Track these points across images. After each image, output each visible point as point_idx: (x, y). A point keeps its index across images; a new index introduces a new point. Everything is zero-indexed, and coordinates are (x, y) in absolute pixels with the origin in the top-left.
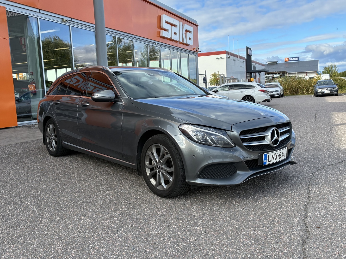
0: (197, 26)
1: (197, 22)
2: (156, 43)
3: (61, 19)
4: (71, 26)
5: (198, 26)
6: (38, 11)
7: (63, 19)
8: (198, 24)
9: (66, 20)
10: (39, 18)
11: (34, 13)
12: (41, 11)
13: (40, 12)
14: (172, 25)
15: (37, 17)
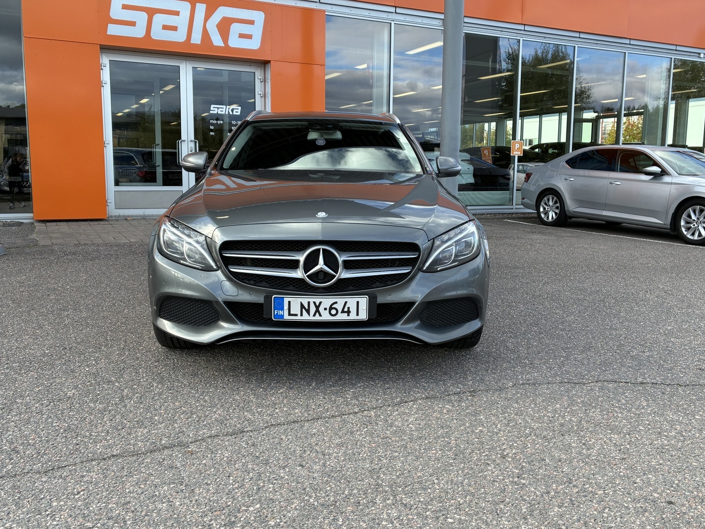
2: (700, 54)
3: (439, 21)
6: (393, 10)
10: (393, 23)
11: (384, 15)
12: (398, 10)
13: (396, 13)
15: (390, 22)
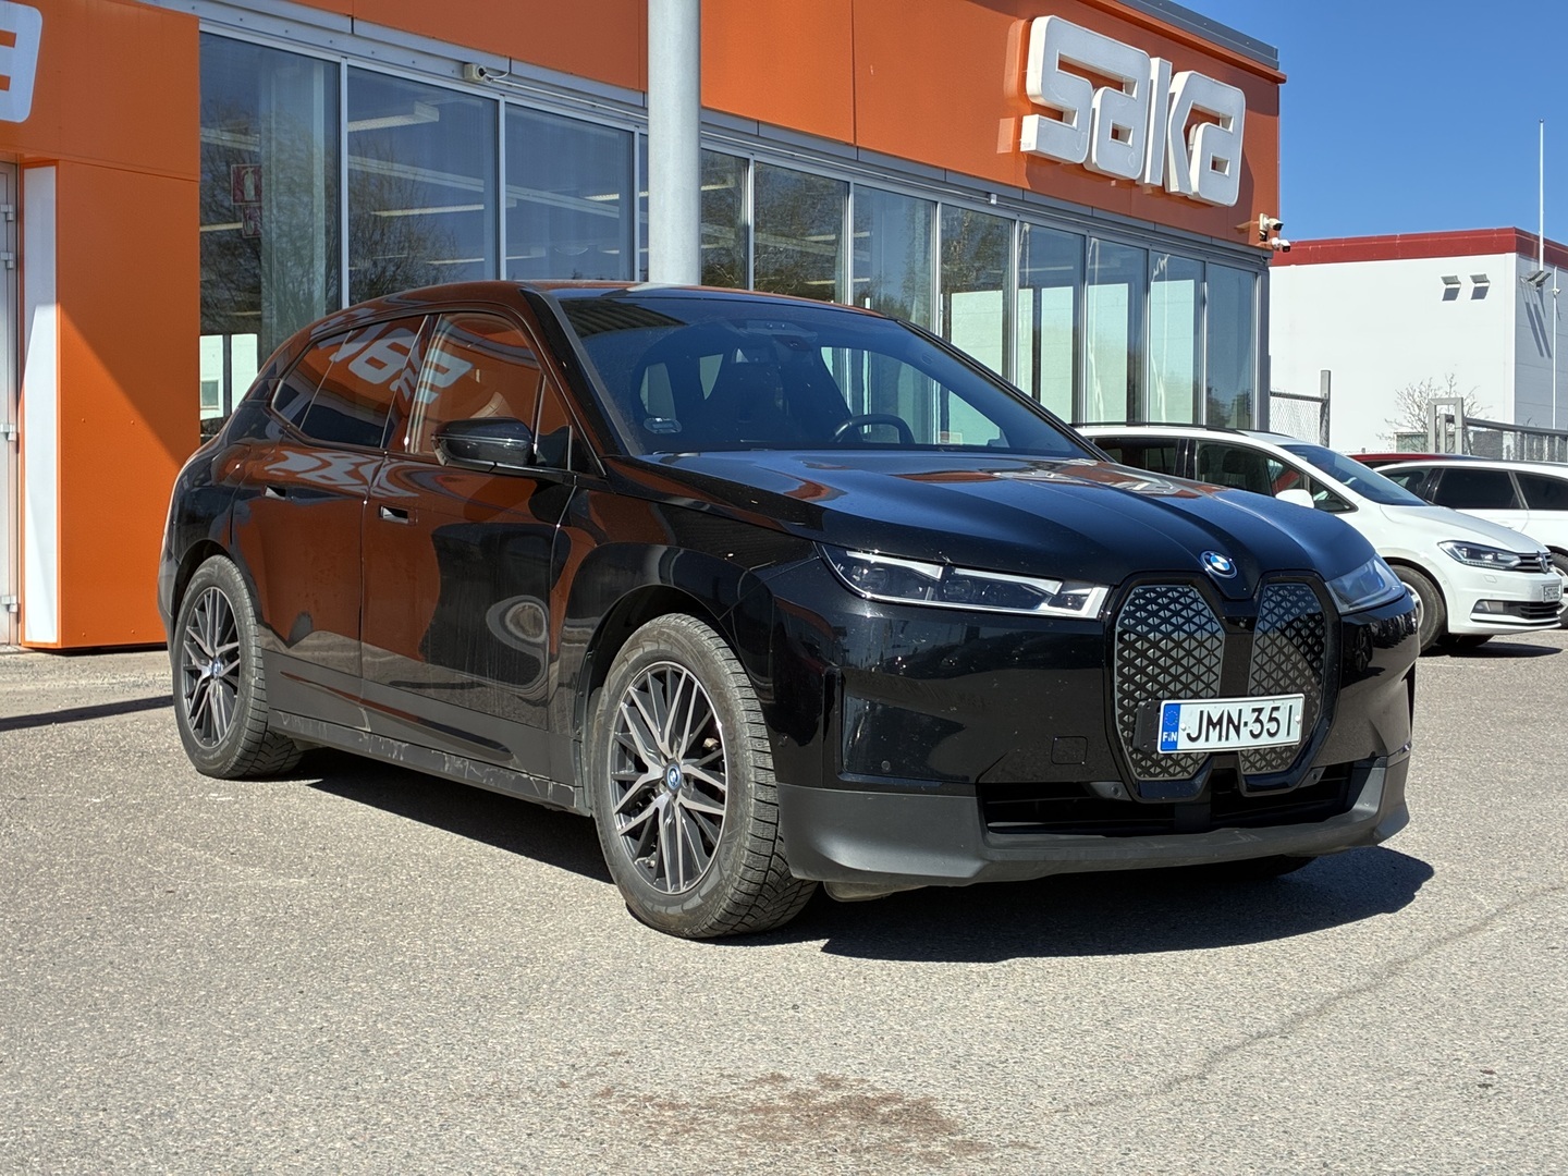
0: (1278, 80)
1: (1273, 52)
2: (988, 194)
3: (455, 66)
4: (502, 101)
5: (1284, 81)
6: (345, 24)
7: (467, 63)
8: (1281, 71)
9: (482, 73)
10: (344, 64)
11: (322, 38)
12: (361, 28)
13: (353, 34)
14: (1098, 79)
15: (337, 59)
